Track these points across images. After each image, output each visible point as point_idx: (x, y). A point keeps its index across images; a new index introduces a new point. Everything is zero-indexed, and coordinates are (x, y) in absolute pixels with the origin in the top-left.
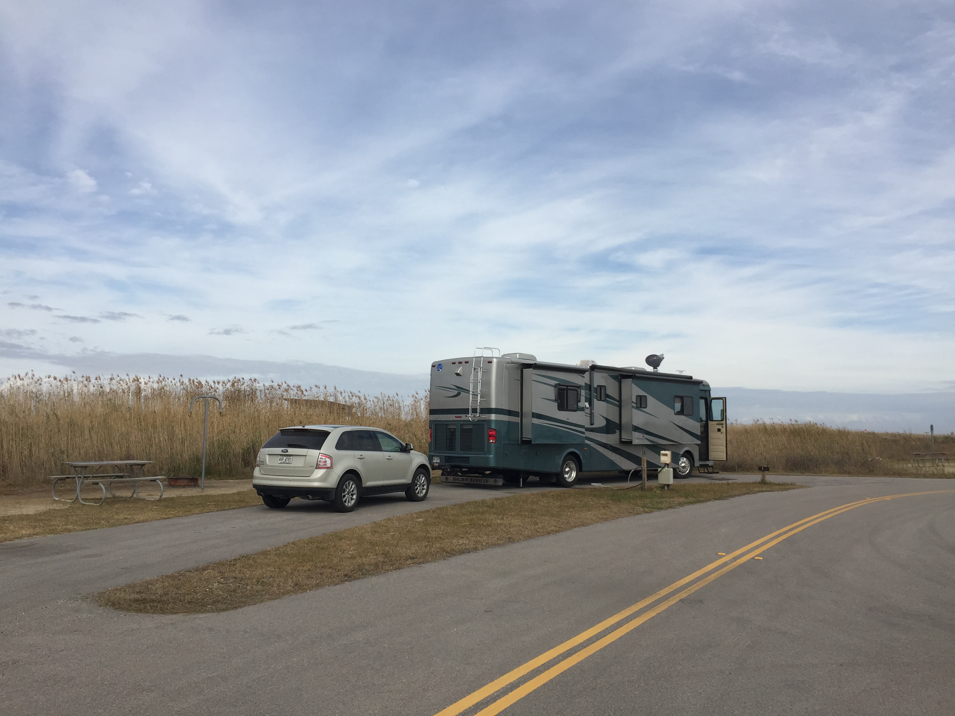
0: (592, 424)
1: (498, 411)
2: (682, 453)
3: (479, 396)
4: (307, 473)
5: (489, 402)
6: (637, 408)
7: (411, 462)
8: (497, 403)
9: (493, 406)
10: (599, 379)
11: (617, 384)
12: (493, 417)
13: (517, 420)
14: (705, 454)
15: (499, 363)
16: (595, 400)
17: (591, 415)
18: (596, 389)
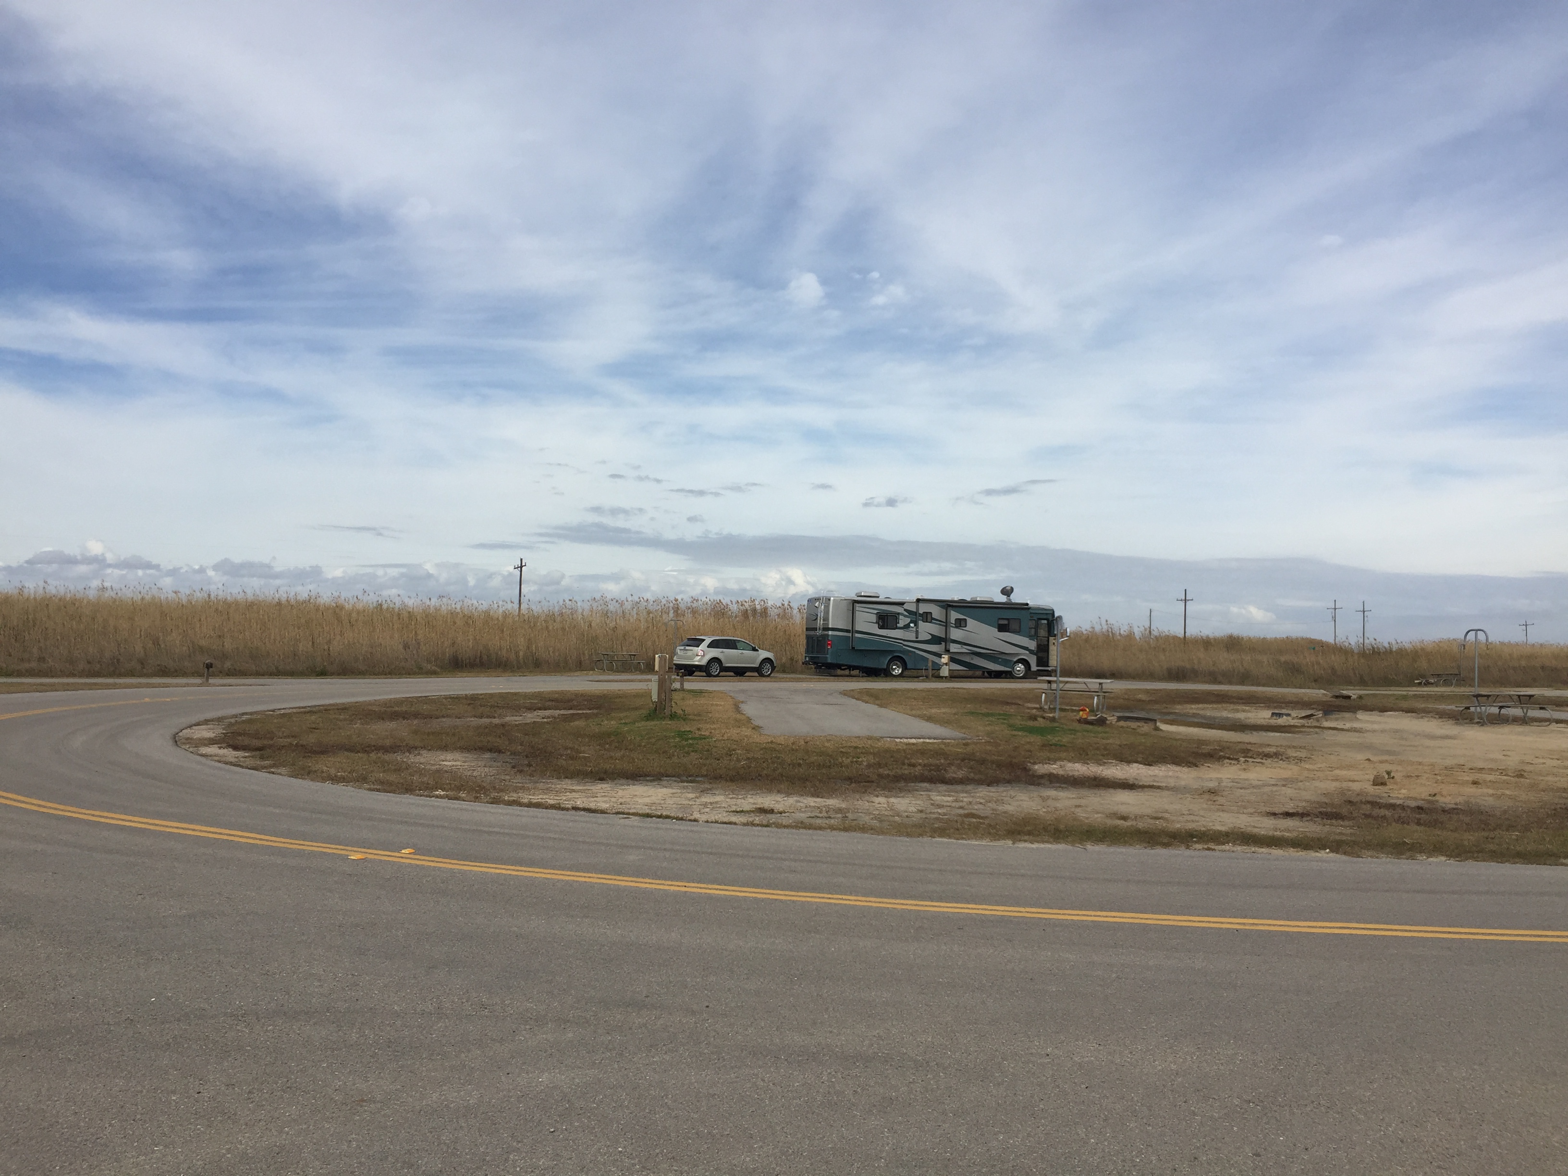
0: (917, 638)
1: (833, 629)
2: (1015, 660)
3: (822, 620)
4: (692, 658)
5: (828, 624)
6: (956, 627)
7: (759, 655)
8: (832, 625)
9: (830, 626)
10: (924, 608)
11: (945, 611)
12: (830, 633)
13: (850, 635)
14: (1043, 661)
15: (834, 600)
16: (920, 623)
17: (917, 632)
18: (921, 615)
